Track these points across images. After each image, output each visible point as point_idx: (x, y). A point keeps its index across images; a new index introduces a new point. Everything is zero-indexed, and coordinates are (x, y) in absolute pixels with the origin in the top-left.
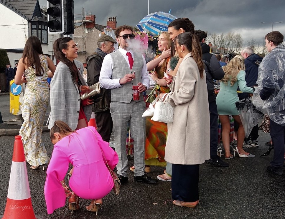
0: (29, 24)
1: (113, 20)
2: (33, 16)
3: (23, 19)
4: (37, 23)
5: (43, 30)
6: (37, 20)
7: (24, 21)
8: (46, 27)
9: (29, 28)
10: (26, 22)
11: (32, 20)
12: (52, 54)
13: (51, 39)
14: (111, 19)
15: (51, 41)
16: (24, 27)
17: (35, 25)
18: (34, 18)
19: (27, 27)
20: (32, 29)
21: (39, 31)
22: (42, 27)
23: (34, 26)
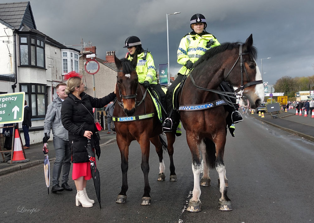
0: (15, 35)
1: (112, 54)
2: (23, 25)
3: (6, 27)
4: (29, 35)
5: (38, 46)
6: (29, 31)
7: (7, 30)
8: (42, 43)
9: (15, 41)
10: (10, 32)
11: (20, 30)
12: (51, 86)
13: (50, 63)
14: (110, 53)
15: (50, 66)
16: (6, 39)
17: (26, 38)
18: (23, 27)
19: (12, 39)
20: (20, 44)
21: (32, 48)
22: (36, 42)
23: (24, 40)
